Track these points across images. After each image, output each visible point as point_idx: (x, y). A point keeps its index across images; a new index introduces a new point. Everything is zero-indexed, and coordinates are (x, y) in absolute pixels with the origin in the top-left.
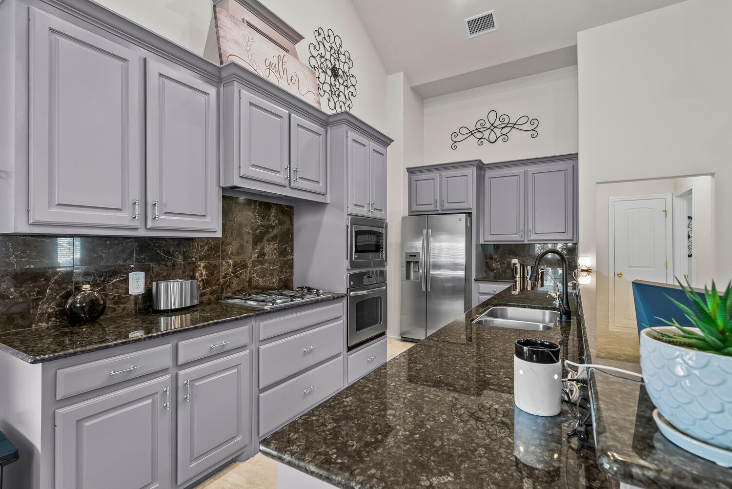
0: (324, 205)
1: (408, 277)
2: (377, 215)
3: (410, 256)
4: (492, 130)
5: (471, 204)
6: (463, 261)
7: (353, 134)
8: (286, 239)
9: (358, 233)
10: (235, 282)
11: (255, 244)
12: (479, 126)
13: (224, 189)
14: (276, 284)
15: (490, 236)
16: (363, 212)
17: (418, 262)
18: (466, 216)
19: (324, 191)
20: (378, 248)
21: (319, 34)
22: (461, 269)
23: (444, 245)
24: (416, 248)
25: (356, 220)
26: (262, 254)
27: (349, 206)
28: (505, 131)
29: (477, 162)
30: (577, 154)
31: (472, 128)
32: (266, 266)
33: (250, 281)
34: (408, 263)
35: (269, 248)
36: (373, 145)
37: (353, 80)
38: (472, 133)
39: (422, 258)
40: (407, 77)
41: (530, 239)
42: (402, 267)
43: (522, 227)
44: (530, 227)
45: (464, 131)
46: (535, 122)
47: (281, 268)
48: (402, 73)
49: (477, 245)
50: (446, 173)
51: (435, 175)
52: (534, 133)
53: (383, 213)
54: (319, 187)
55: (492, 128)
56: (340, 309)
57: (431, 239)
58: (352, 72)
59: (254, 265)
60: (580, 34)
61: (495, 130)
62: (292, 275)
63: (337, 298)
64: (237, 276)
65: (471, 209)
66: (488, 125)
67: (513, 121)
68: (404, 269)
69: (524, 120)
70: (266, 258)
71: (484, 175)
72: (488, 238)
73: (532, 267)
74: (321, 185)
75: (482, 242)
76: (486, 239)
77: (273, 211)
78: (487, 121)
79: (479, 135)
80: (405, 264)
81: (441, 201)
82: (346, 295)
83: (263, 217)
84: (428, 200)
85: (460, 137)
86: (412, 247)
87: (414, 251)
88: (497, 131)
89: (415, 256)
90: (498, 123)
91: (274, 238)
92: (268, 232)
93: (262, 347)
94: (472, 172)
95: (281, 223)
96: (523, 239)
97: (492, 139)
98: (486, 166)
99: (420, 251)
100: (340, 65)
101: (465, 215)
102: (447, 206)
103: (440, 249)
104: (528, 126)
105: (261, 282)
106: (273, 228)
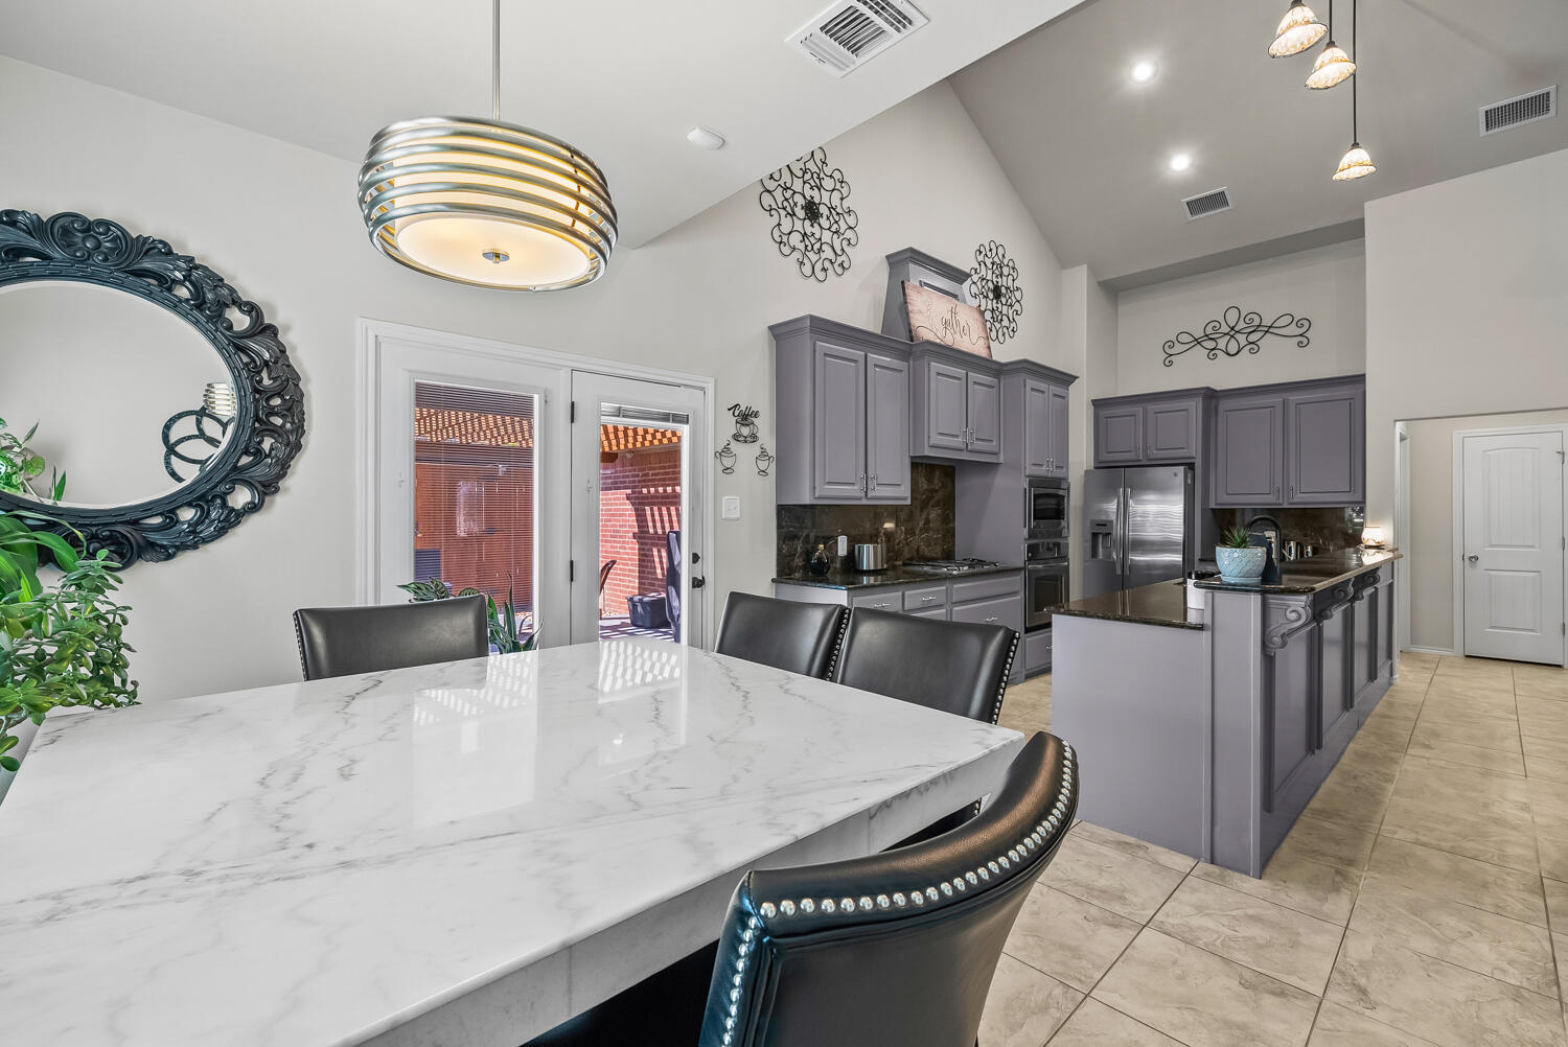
0: (997, 465)
1: (1094, 554)
2: (1058, 474)
3: (1098, 525)
4: (1232, 336)
5: (1194, 450)
6: (1179, 536)
7: (1031, 383)
8: (949, 504)
9: (1037, 497)
10: (906, 550)
11: (922, 511)
12: (1209, 330)
13: (912, 457)
14: (939, 555)
15: (1225, 496)
16: (1042, 471)
17: (1110, 534)
18: (1185, 469)
19: (996, 450)
20: (1058, 513)
21: (981, 253)
22: (1174, 551)
23: (1151, 508)
24: (1106, 512)
25: (1035, 482)
26: (927, 521)
27: (1027, 465)
28: (1253, 337)
29: (1204, 391)
30: (1364, 375)
31: (1199, 334)
32: (931, 533)
33: (918, 550)
34: (1095, 536)
35: (934, 514)
36: (1054, 389)
37: (1018, 294)
38: (1198, 342)
39: (1118, 531)
40: (1092, 270)
41: (1291, 501)
42: (1086, 541)
43: (1278, 484)
44: (1292, 483)
45: (1185, 338)
46: (1304, 324)
47: (944, 536)
48: (1085, 266)
49: (1203, 511)
50: (1153, 407)
51: (1138, 409)
52: (1303, 340)
53: (1064, 470)
54: (992, 446)
55: (1232, 333)
56: (1017, 582)
57: (1131, 502)
58: (1017, 284)
59: (921, 533)
60: (1368, 206)
61: (1238, 336)
62: (954, 545)
63: (1012, 571)
64: (908, 544)
65: (1193, 458)
66: (1224, 329)
67: (1267, 322)
68: (1089, 544)
69: (1286, 320)
70: (931, 525)
71: (1216, 408)
72: (1221, 498)
73: (1297, 544)
74: (994, 443)
75: (1213, 506)
76: (1220, 501)
77: (937, 473)
78: (1223, 323)
79: (1211, 345)
80: (1089, 537)
81: (1145, 449)
82: (1024, 568)
83: (928, 481)
84: (1126, 445)
85: (1178, 348)
86: (1100, 511)
87: (1104, 518)
88: (1242, 338)
89: (1105, 525)
90: (1241, 325)
91: (937, 504)
92: (932, 497)
93: (956, 609)
94: (1195, 406)
95: (944, 486)
96: (1281, 501)
97: (1233, 348)
98: (1220, 394)
99: (1114, 518)
100: (1003, 282)
101: (1182, 468)
102: (1154, 453)
103: (1145, 515)
104: (1293, 330)
105: (927, 553)
106: (936, 491)
